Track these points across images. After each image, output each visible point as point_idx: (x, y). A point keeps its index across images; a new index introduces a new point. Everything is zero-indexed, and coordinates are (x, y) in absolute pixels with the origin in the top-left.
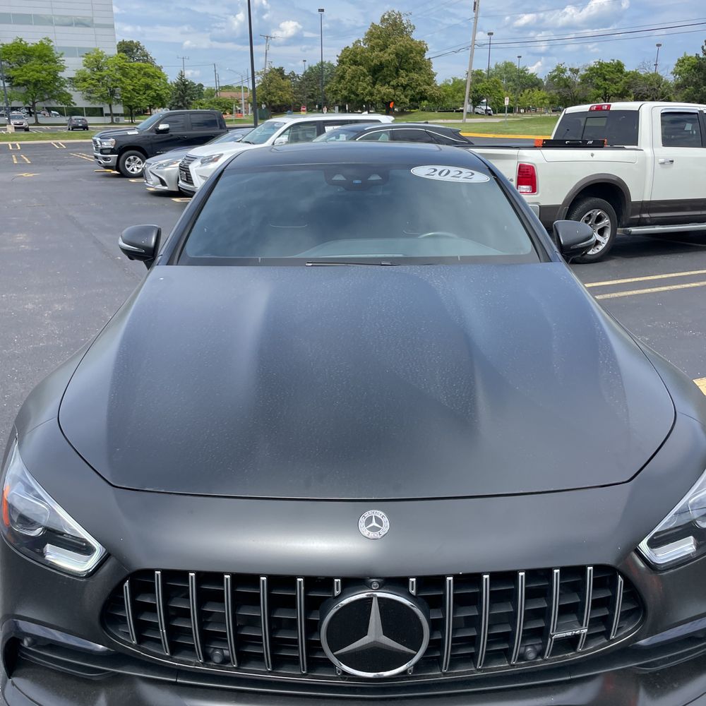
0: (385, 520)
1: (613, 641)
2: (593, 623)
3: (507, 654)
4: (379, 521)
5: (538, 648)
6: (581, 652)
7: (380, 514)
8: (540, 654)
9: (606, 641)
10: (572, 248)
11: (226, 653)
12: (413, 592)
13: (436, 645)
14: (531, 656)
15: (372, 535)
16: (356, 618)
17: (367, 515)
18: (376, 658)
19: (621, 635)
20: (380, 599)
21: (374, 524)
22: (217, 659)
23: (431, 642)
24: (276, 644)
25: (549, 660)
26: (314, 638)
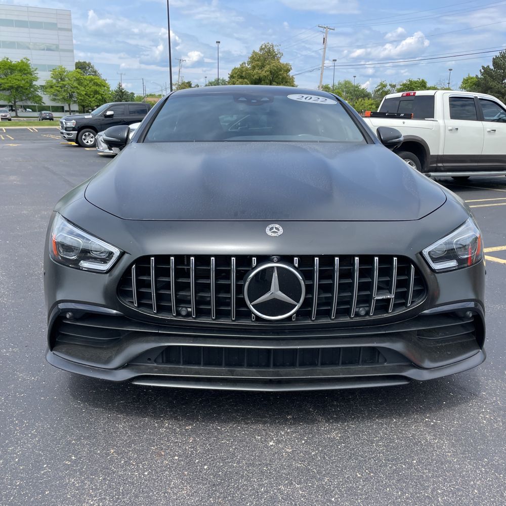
0: (281, 228)
1: (409, 307)
2: (398, 295)
3: (347, 312)
5: (367, 309)
6: (391, 313)
7: (277, 226)
8: (367, 313)
9: (405, 308)
10: (388, 142)
11: (189, 310)
12: (297, 265)
13: (308, 303)
14: (363, 312)
15: (273, 235)
16: (263, 281)
17: (271, 226)
18: (275, 306)
19: (413, 304)
20: (278, 267)
21: (274, 230)
22: (184, 313)
24: (219, 302)
25: (372, 317)
26: (241, 296)
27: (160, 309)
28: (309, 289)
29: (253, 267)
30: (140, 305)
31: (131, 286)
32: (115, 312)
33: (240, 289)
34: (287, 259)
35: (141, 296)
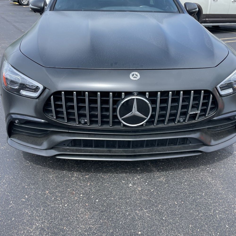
0: (138, 75)
1: (207, 117)
2: (202, 111)
3: (174, 120)
4: (136, 75)
5: (184, 118)
6: (197, 120)
7: (137, 73)
8: (184, 121)
9: (204, 117)
10: (190, 11)
11: (86, 120)
12: (147, 97)
13: (153, 116)
14: (182, 121)
15: (134, 79)
16: (128, 106)
17: (133, 73)
18: (135, 119)
19: (209, 115)
20: (137, 99)
21: (135, 76)
22: (83, 122)
23: (152, 115)
24: (103, 117)
25: (187, 122)
26: (115, 114)
27: (69, 120)
28: (154, 109)
29: (122, 98)
30: (57, 117)
31: (51, 107)
32: (43, 121)
33: (115, 110)
34: (142, 94)
35: (57, 113)
